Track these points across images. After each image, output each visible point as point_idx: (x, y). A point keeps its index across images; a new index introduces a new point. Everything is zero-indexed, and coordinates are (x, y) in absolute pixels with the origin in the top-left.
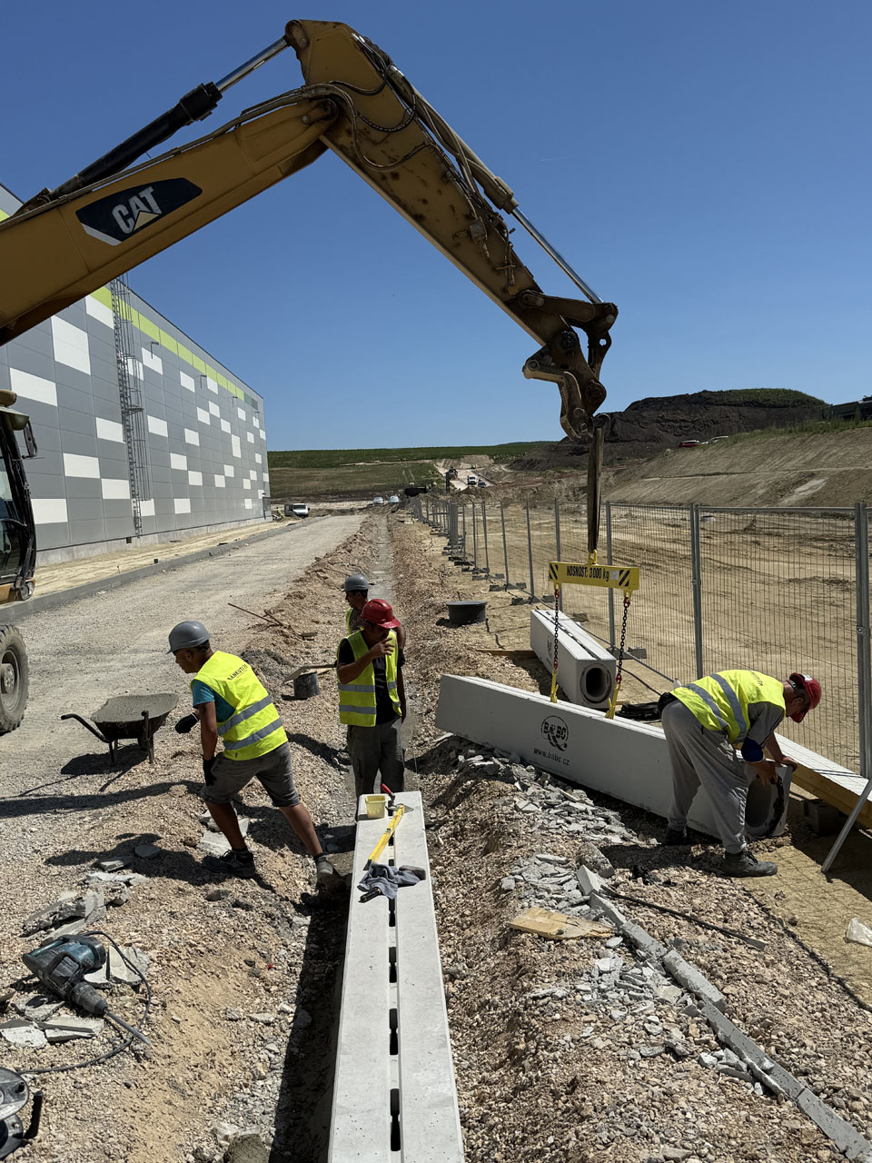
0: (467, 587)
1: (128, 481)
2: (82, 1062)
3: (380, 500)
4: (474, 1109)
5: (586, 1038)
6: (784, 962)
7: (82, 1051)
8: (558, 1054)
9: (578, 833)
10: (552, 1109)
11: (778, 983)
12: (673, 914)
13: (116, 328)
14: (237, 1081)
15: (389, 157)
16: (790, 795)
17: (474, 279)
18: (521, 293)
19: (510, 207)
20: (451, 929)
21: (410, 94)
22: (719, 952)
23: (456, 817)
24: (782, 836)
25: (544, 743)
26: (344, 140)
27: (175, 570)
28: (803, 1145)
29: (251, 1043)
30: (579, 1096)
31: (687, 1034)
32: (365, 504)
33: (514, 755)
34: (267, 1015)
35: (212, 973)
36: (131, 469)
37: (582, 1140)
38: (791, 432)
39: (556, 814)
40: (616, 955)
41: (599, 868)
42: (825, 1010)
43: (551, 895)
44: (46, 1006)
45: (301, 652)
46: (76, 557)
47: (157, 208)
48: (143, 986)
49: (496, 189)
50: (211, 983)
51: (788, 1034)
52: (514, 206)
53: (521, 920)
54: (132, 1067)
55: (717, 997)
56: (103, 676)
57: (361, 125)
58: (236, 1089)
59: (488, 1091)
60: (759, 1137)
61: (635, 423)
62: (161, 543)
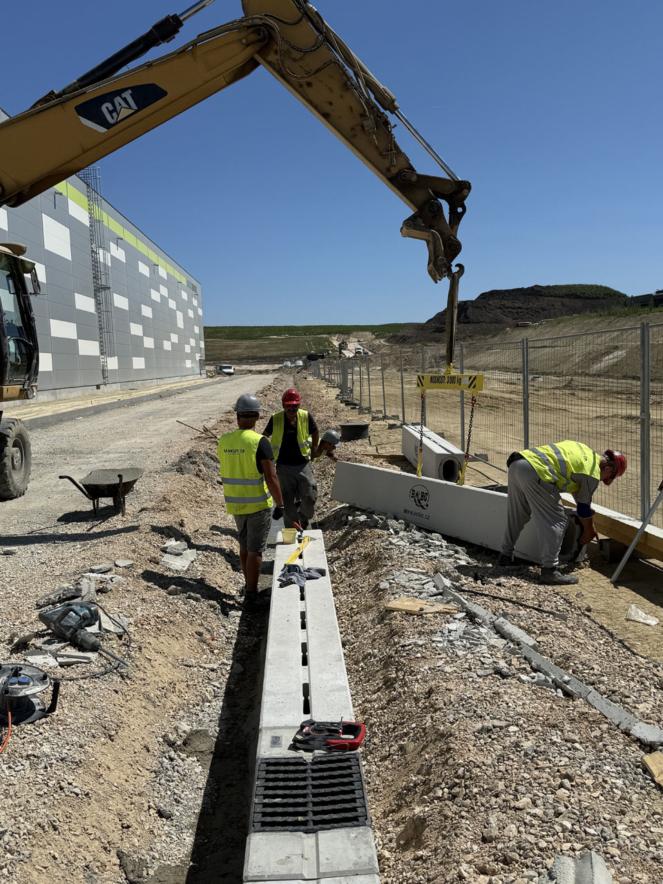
0: (353, 418)
1: (98, 343)
2: (83, 676)
3: (289, 364)
5: (438, 667)
6: (581, 630)
7: (84, 670)
8: (419, 677)
9: (435, 557)
10: (415, 708)
12: (502, 599)
13: (91, 226)
14: (191, 702)
15: (305, 71)
17: (367, 162)
18: (400, 173)
19: (393, 109)
21: (321, 24)
22: (534, 620)
23: (347, 554)
24: (583, 562)
25: (411, 505)
26: (272, 57)
28: (589, 722)
29: (200, 681)
30: (434, 698)
31: (510, 664)
32: (277, 366)
33: (389, 514)
34: (212, 665)
35: (173, 636)
36: (100, 334)
37: (435, 721)
38: (601, 316)
39: (419, 546)
40: (461, 622)
41: (450, 576)
43: (415, 591)
44: (57, 645)
46: (58, 397)
47: (135, 105)
48: (125, 636)
49: (383, 95)
50: (173, 642)
51: (582, 662)
52: (396, 108)
53: (393, 604)
54: (119, 682)
55: (532, 642)
56: (84, 467)
57: (285, 47)
58: (191, 706)
59: (370, 706)
60: (559, 716)
61: (483, 309)
62: (122, 390)
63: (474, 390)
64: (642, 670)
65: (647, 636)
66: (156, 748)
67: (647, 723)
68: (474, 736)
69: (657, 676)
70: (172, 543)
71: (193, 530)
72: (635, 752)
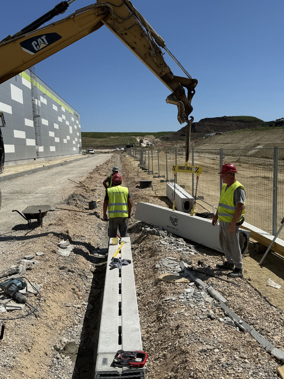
0: (145, 176)
1: (35, 140)
2: (18, 317)
3: (118, 149)
4: (145, 335)
5: (182, 313)
6: (246, 292)
7: (18, 314)
8: (173, 318)
9: (181, 251)
10: (171, 335)
11: (245, 297)
12: (211, 275)
13: (32, 89)
14: (68, 325)
15: (124, 28)
16: (249, 242)
17: (151, 69)
18: (166, 75)
19: (163, 46)
20: (139, 280)
21: (131, 7)
22: (226, 287)
23: (141, 246)
24: (246, 253)
25: (170, 224)
26: (109, 21)
27: (50, 169)
28: (252, 346)
29: (73, 314)
30: (180, 330)
31: (215, 312)
32: (113, 150)
33: (160, 228)
34: (78, 305)
35: (61, 292)
36: (36, 136)
37: (180, 344)
38: (252, 130)
39: (173, 245)
40: (192, 288)
41: (187, 262)
42: (260, 306)
43: (171, 270)
44: (6, 300)
45: (91, 195)
46: (17, 164)
47: (47, 42)
48: (38, 294)
49: (159, 40)
50: (61, 295)
51: (248, 312)
52: (165, 46)
53: (162, 277)
54: (34, 319)
55: (225, 301)
56: (26, 201)
57: (115, 17)
58: (68, 328)
59: (150, 329)
60: (238, 343)
61: (202, 126)
62: (45, 160)
63: (198, 173)
64: (275, 316)
65: (276, 295)
66: (51, 353)
67: (278, 348)
68: (198, 353)
69: (282, 319)
70: (63, 242)
71: (72, 235)
72: (274, 364)
